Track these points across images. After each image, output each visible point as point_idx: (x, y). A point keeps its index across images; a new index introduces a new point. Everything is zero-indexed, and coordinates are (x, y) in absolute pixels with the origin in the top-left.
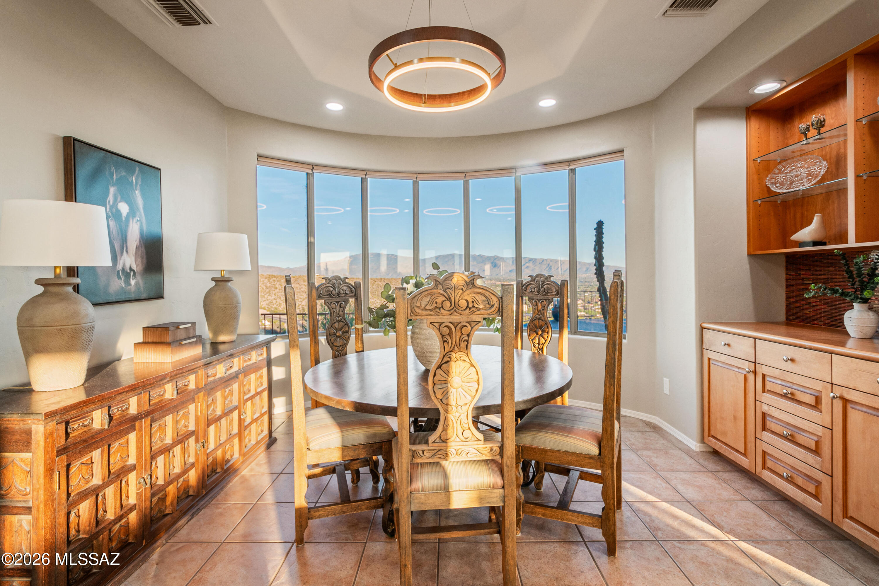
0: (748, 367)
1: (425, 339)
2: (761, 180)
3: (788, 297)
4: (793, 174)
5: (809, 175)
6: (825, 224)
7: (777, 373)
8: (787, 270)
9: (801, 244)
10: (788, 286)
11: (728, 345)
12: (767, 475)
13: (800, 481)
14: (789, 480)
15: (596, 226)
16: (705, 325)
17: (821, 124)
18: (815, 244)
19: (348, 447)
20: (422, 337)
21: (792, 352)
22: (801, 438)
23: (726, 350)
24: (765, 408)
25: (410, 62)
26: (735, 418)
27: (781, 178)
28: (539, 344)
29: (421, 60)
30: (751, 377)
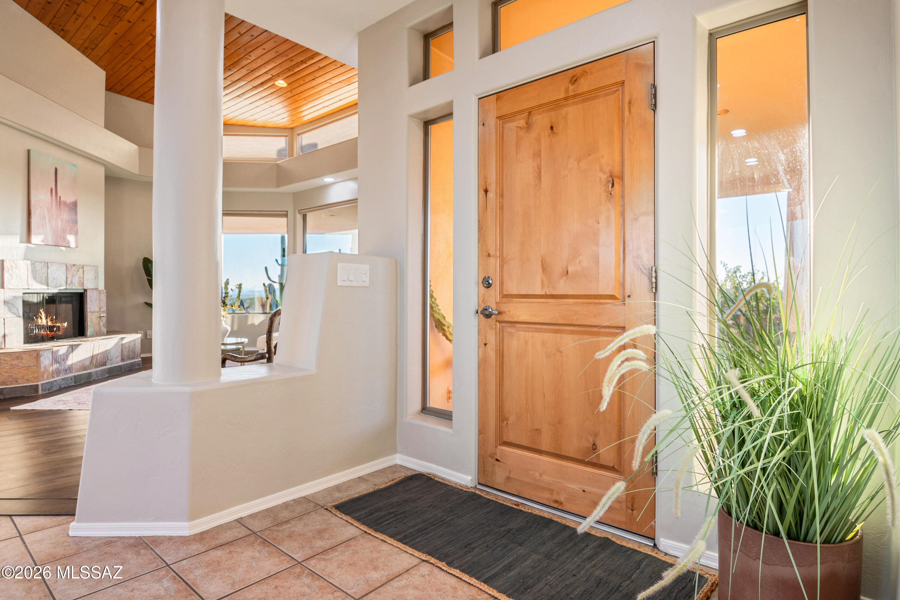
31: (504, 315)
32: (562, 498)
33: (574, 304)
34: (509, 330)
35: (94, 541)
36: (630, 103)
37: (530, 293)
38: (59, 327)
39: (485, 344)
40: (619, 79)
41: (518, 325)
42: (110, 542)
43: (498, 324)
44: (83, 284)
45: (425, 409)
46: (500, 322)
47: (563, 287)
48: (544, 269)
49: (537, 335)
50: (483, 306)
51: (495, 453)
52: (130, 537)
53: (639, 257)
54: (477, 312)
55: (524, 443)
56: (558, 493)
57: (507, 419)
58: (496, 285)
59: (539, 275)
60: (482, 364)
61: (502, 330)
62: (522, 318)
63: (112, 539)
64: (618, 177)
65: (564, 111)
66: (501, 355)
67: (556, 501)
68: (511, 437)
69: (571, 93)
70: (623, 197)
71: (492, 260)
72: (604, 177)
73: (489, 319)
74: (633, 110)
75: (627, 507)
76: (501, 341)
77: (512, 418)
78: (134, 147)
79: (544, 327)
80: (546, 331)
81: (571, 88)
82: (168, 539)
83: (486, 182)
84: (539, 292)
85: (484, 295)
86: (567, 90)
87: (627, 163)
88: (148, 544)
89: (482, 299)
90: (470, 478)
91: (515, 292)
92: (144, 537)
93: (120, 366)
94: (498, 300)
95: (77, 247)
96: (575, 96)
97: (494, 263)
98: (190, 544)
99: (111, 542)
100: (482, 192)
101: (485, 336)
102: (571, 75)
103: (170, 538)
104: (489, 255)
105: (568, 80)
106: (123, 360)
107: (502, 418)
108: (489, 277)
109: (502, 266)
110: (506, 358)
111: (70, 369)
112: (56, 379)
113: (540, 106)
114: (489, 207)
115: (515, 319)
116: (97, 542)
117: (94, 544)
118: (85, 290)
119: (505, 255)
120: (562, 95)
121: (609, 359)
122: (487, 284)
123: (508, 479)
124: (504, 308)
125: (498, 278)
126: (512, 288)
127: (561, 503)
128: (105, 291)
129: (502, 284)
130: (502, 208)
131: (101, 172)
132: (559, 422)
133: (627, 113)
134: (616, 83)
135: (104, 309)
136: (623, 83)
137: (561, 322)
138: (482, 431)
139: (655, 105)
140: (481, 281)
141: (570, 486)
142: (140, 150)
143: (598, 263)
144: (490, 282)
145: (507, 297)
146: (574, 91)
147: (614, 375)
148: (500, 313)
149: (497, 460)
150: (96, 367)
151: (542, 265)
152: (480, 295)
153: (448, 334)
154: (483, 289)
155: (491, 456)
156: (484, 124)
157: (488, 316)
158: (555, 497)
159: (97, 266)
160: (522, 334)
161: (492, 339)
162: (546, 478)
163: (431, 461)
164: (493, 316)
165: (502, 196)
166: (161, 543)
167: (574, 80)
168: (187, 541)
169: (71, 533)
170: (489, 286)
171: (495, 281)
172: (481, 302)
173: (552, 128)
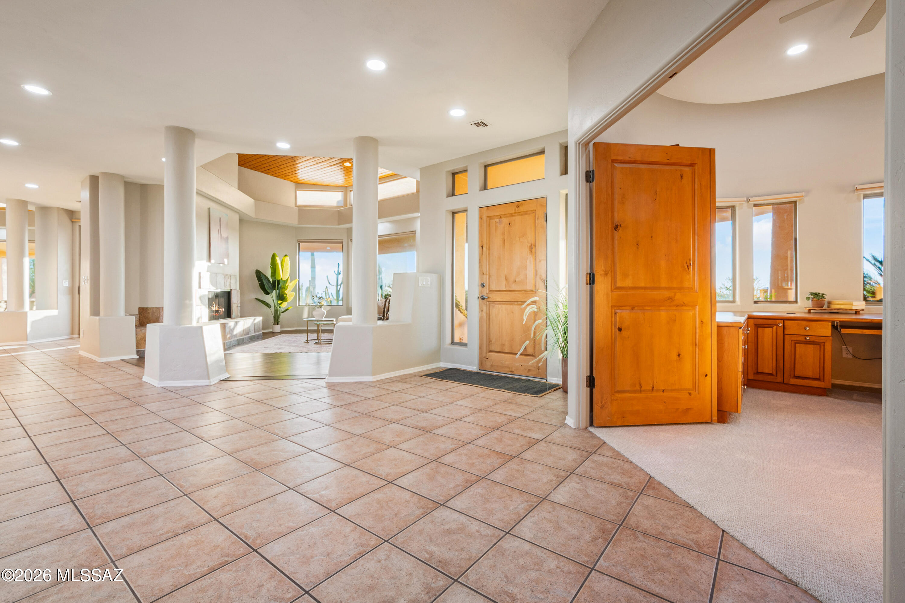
31: (490, 299)
32: (513, 370)
33: (518, 293)
34: (492, 305)
36: (538, 218)
37: (501, 289)
38: (221, 311)
39: (482, 311)
40: (535, 209)
41: (496, 303)
43: (487, 302)
44: (230, 286)
45: (453, 343)
46: (488, 301)
47: (514, 287)
48: (506, 280)
49: (504, 306)
50: (481, 295)
51: (486, 356)
53: (541, 276)
54: (478, 298)
55: (498, 350)
56: (512, 368)
57: (491, 341)
58: (487, 286)
59: (504, 282)
60: (481, 320)
61: (489, 305)
62: (497, 300)
64: (534, 245)
65: (514, 218)
66: (489, 315)
67: (511, 371)
68: (493, 348)
69: (517, 211)
70: (536, 253)
71: (485, 276)
72: (529, 245)
73: (484, 301)
74: (539, 221)
75: (537, 369)
76: (489, 309)
77: (493, 341)
78: (252, 200)
79: (506, 303)
80: (507, 304)
81: (517, 209)
83: (482, 243)
84: (504, 289)
85: (481, 290)
86: (515, 210)
87: (537, 241)
89: (481, 292)
90: (475, 368)
91: (494, 289)
93: (254, 336)
94: (487, 292)
95: (228, 264)
96: (518, 212)
97: (486, 277)
98: (375, 383)
100: (481, 247)
101: (482, 308)
102: (517, 204)
103: (366, 382)
104: (484, 274)
105: (516, 206)
106: (255, 332)
107: (489, 341)
108: (483, 283)
109: (489, 279)
110: (491, 317)
111: (236, 336)
112: (231, 340)
113: (505, 214)
114: (484, 254)
115: (495, 300)
118: (231, 290)
119: (490, 274)
120: (513, 212)
121: (525, 308)
122: (483, 286)
123: (492, 365)
124: (490, 296)
125: (487, 283)
126: (493, 288)
127: (513, 372)
128: (239, 290)
129: (489, 286)
130: (489, 254)
131: (236, 217)
132: (512, 340)
133: (537, 222)
134: (533, 210)
135: (239, 302)
136: (536, 210)
137: (513, 300)
138: (480, 348)
139: (546, 221)
140: (480, 284)
141: (517, 364)
142: (255, 202)
143: (527, 278)
144: (484, 285)
145: (491, 291)
146: (518, 210)
147: (527, 312)
148: (488, 298)
149: (487, 359)
150: (245, 335)
151: (506, 278)
152: (480, 290)
153: (461, 310)
154: (481, 288)
155: (485, 357)
156: (481, 219)
157: (483, 299)
158: (511, 370)
159: (236, 276)
160: (497, 306)
161: (485, 309)
162: (507, 362)
163: (458, 364)
164: (485, 299)
165: (489, 249)
167: (518, 207)
168: (373, 382)
170: (484, 286)
171: (486, 285)
172: (480, 293)
173: (509, 224)
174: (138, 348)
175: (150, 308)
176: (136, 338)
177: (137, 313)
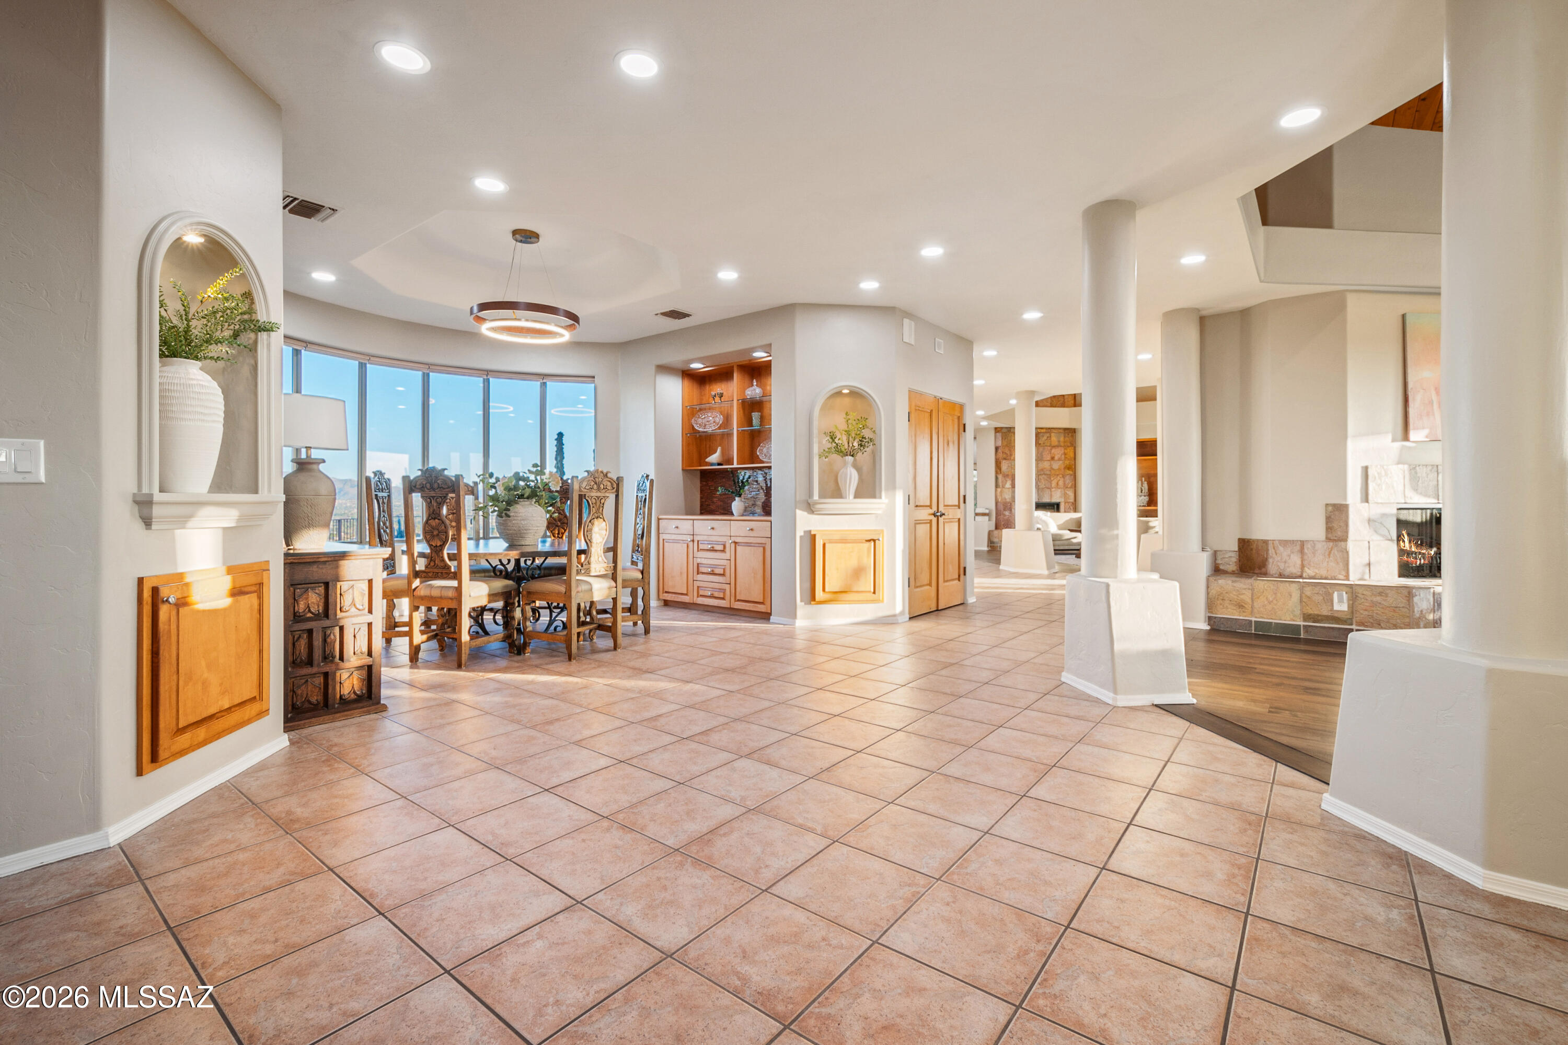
0: (689, 538)
1: (521, 520)
2: (689, 420)
3: (701, 498)
4: (706, 420)
5: (714, 422)
6: (723, 453)
7: (705, 538)
8: (701, 481)
9: (712, 464)
10: (702, 491)
11: (677, 527)
12: (701, 601)
13: (716, 594)
14: (712, 597)
15: (556, 437)
16: (660, 517)
17: (721, 396)
18: (719, 464)
19: (493, 594)
20: (519, 518)
21: (714, 524)
22: (717, 571)
23: (677, 531)
24: (699, 561)
25: (519, 320)
26: (681, 573)
27: (700, 421)
28: (558, 534)
29: (527, 320)
30: (691, 544)
35: (1344, 826)
38: (1424, 554)
42: (1362, 836)
52: (1393, 845)
63: (1367, 835)
82: (1444, 876)
88: (1411, 864)
92: (1412, 855)
98: (1473, 899)
99: (1364, 838)
103: (1449, 876)
116: (1347, 829)
117: (1341, 828)
166: (1429, 874)
168: (1472, 892)
169: (1324, 806)
174: (1212, 613)
175: (1254, 541)
176: (1208, 593)
177: (1236, 549)
